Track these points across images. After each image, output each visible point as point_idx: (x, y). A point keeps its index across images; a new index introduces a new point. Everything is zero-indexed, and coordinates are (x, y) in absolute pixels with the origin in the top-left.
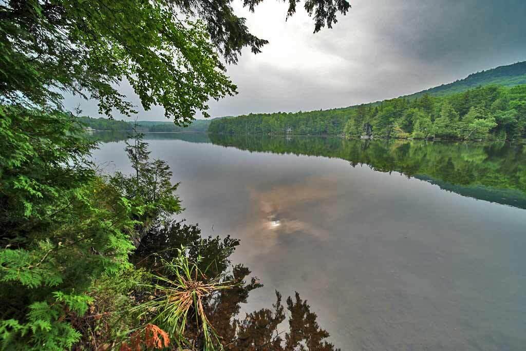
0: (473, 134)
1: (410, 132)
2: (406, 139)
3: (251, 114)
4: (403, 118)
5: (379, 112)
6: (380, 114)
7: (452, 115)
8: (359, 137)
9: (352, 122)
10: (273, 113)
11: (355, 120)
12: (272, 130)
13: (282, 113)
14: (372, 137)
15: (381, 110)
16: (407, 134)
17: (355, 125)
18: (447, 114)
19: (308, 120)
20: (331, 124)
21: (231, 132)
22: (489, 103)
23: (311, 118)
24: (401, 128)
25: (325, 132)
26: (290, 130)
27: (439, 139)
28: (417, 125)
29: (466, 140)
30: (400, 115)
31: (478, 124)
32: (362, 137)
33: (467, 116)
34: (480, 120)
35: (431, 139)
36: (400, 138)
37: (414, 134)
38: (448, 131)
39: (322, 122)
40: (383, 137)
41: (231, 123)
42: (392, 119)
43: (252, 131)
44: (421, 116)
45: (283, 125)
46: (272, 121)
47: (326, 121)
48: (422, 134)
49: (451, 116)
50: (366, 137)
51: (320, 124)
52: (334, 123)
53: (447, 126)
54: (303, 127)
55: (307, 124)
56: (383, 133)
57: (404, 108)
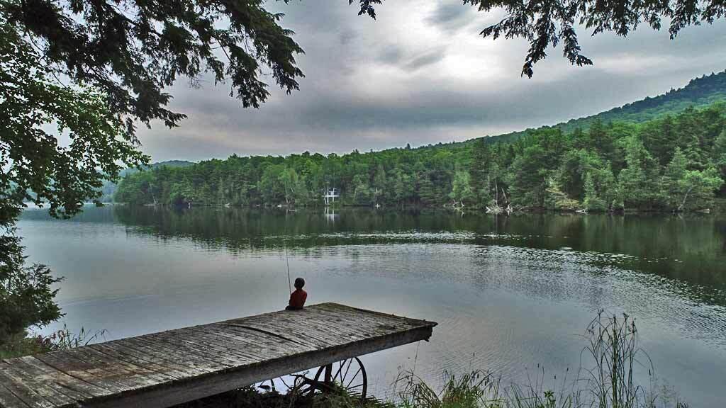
0: (689, 199)
1: (580, 197)
2: (573, 211)
3: (235, 156)
4: (562, 169)
5: (517, 156)
6: (518, 160)
7: (648, 162)
8: (484, 210)
9: (465, 177)
10: (289, 155)
11: (471, 173)
12: (287, 196)
13: (312, 154)
14: (509, 209)
15: (521, 152)
16: (575, 202)
17: (471, 184)
18: (638, 161)
19: (373, 172)
20: (427, 180)
21: (180, 203)
22: (706, 140)
23: (380, 166)
24: (561, 189)
25: (415, 198)
26: (333, 195)
27: (634, 211)
28: (589, 183)
29: (681, 211)
30: (557, 164)
31: (691, 180)
32: (489, 210)
33: (672, 164)
34: (693, 172)
35: (619, 211)
36: (563, 211)
37: (586, 201)
38: (646, 194)
39: (405, 176)
40: (531, 210)
41: (179, 179)
42: (542, 171)
43: (236, 198)
44: (594, 165)
45: (315, 183)
46: (286, 173)
47: (414, 174)
48: (602, 203)
49: (646, 165)
50: (497, 210)
51: (402, 181)
52: (433, 178)
53: (642, 185)
54: (362, 187)
55: (371, 180)
56: (530, 199)
57: (561, 150)
